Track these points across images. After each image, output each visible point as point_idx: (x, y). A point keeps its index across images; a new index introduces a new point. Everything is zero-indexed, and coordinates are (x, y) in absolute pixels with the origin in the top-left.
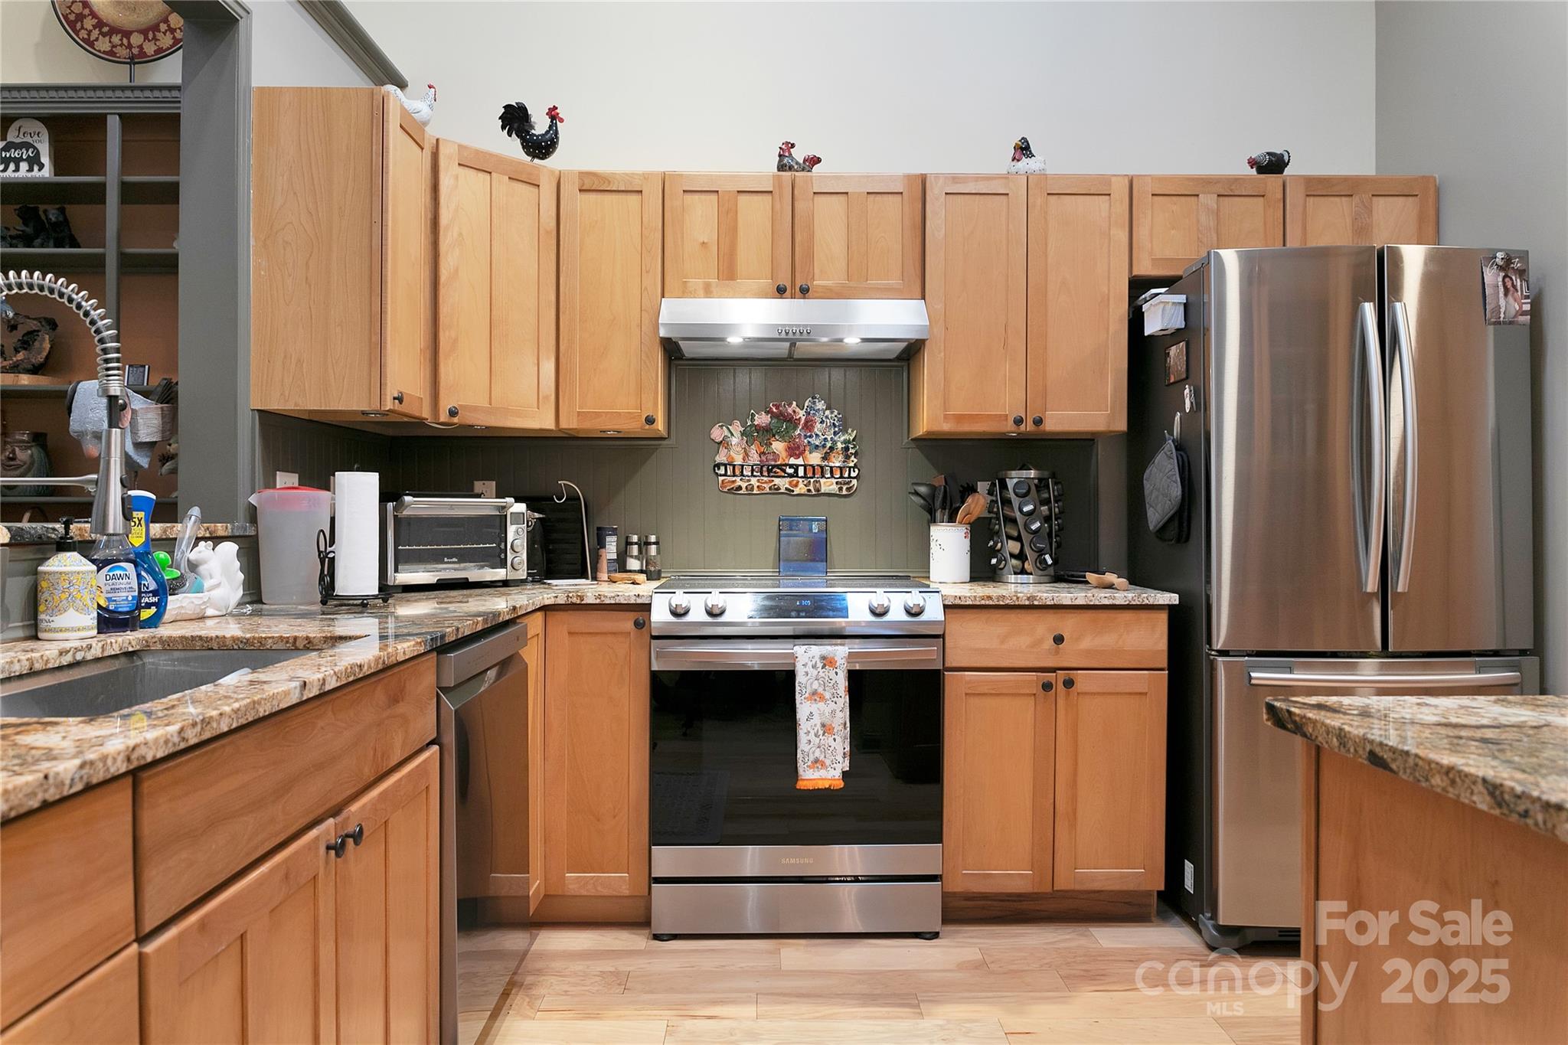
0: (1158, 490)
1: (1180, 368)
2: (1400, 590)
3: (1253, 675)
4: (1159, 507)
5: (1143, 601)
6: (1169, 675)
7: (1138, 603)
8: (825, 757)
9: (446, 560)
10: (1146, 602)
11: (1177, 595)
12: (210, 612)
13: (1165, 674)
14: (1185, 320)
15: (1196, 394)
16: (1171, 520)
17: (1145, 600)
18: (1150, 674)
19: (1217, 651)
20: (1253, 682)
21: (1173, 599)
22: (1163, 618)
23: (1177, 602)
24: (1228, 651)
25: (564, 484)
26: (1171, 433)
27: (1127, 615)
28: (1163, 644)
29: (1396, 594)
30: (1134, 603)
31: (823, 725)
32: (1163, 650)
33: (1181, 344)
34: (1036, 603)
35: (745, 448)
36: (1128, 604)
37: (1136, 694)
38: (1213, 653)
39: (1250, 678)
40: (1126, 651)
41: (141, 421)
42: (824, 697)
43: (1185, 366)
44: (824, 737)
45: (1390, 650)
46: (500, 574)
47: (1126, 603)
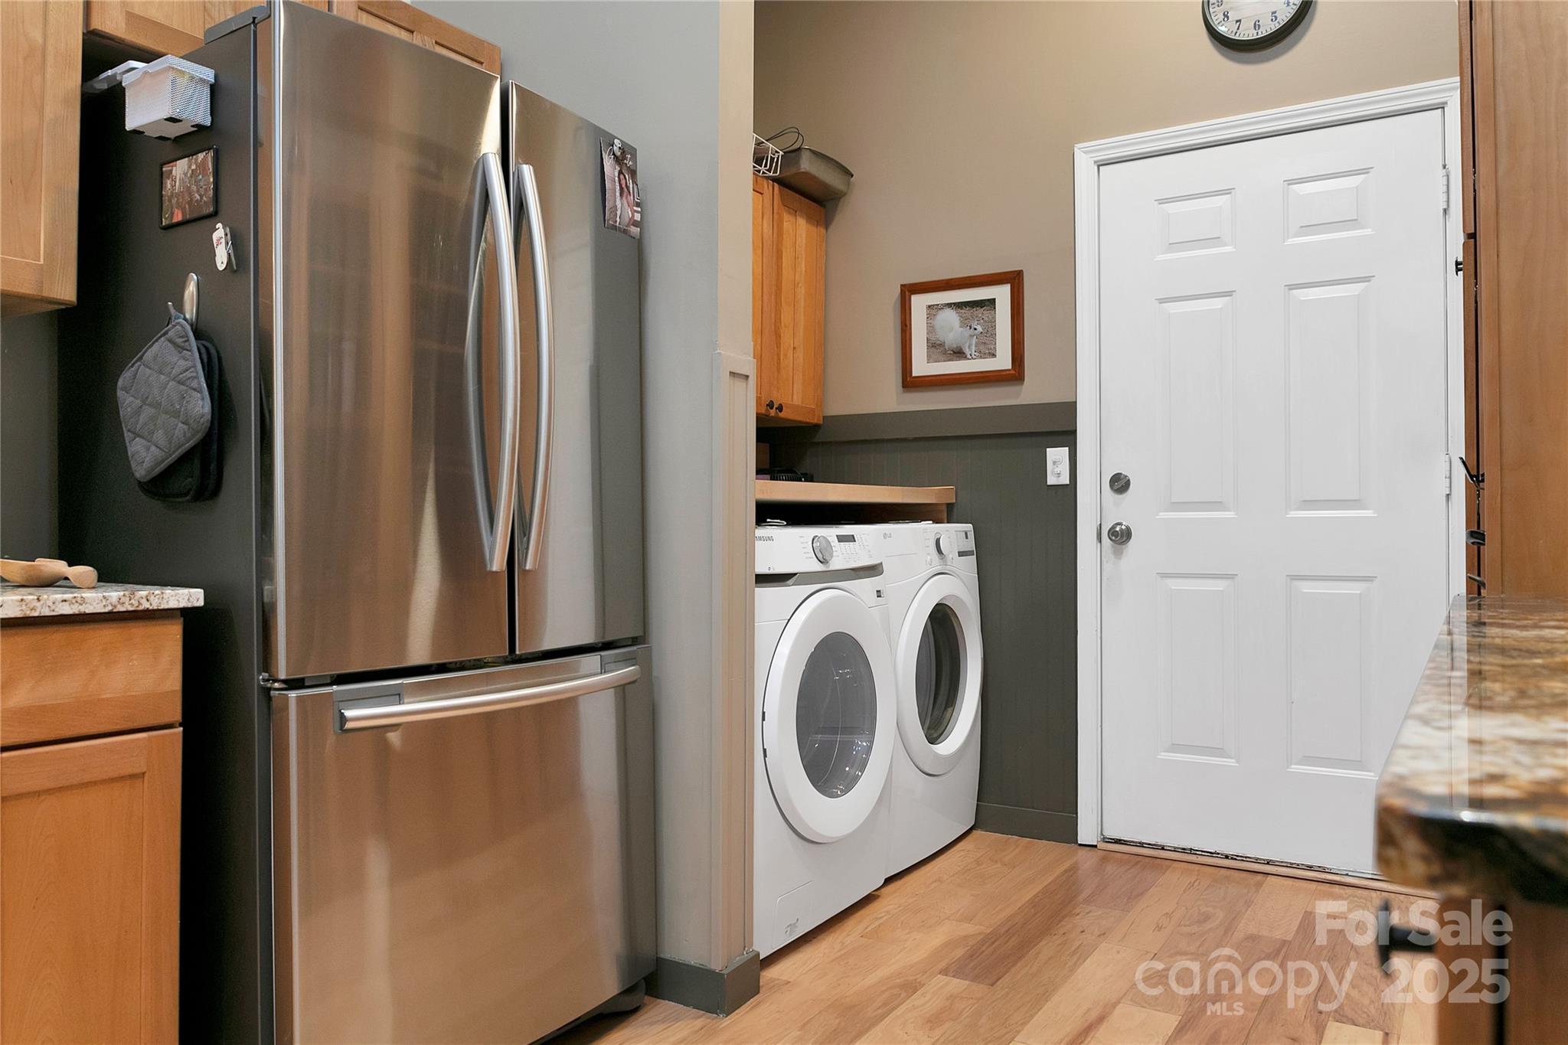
0: (157, 405)
1: (198, 197)
2: (528, 567)
3: (348, 713)
4: (159, 436)
5: (140, 604)
6: (186, 735)
7: (131, 608)
10: (146, 605)
11: (202, 591)
13: (175, 734)
14: (212, 114)
15: (236, 242)
16: (186, 458)
17: (144, 601)
18: (149, 737)
19: (284, 681)
20: (349, 725)
21: (195, 597)
22: (174, 632)
23: (201, 603)
24: (303, 680)
26: (180, 307)
27: (107, 633)
28: (174, 681)
29: (525, 572)
30: (122, 609)
32: (173, 692)
33: (201, 156)
36: (110, 613)
37: (122, 778)
38: (276, 685)
39: (343, 719)
40: (103, 700)
43: (211, 193)
45: (517, 653)
47: (106, 610)
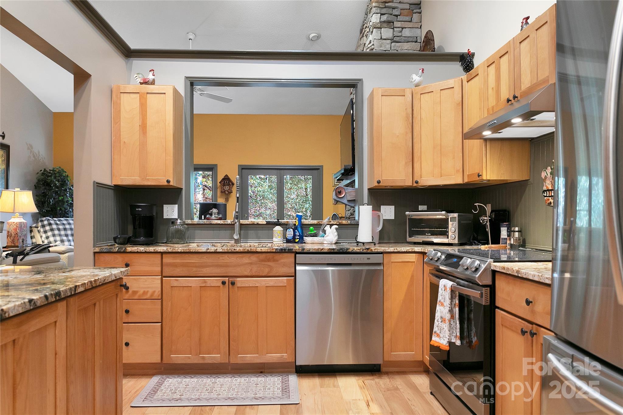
8: (440, 332)
9: (426, 234)
12: (325, 242)
25: (478, 205)
31: (442, 317)
34: (520, 275)
35: (551, 181)
41: (348, 195)
42: (443, 305)
44: (441, 323)
46: (445, 240)
